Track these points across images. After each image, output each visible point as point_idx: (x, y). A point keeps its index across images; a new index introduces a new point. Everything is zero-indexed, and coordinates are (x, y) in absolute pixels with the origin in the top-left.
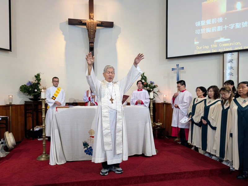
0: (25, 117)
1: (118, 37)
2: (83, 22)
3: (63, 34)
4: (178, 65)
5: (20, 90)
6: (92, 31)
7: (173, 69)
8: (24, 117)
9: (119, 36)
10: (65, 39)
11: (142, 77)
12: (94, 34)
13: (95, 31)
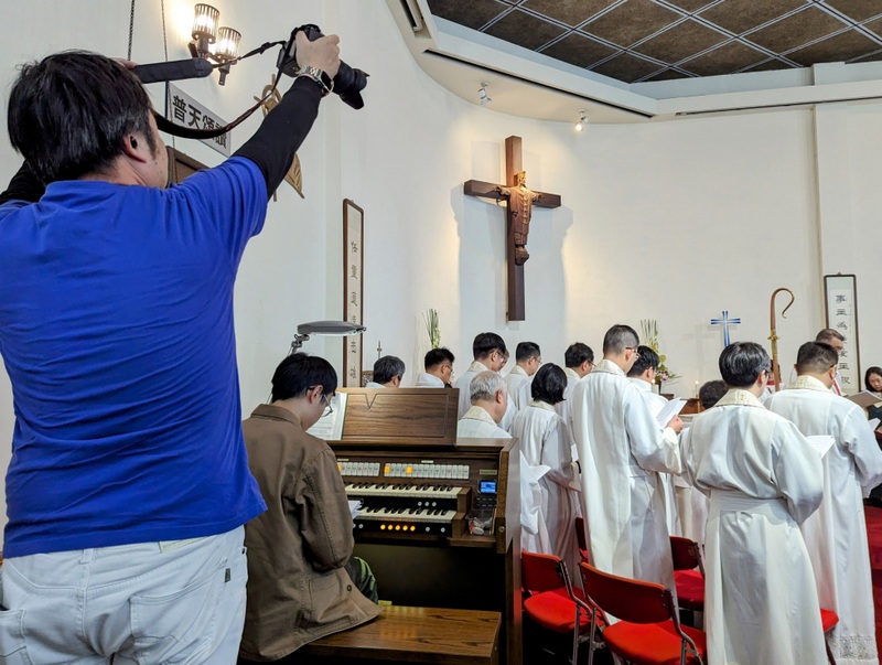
1: (565, 234)
2: (505, 191)
3: (456, 218)
4: (725, 313)
6: (525, 216)
7: (714, 322)
9: (568, 231)
10: (459, 234)
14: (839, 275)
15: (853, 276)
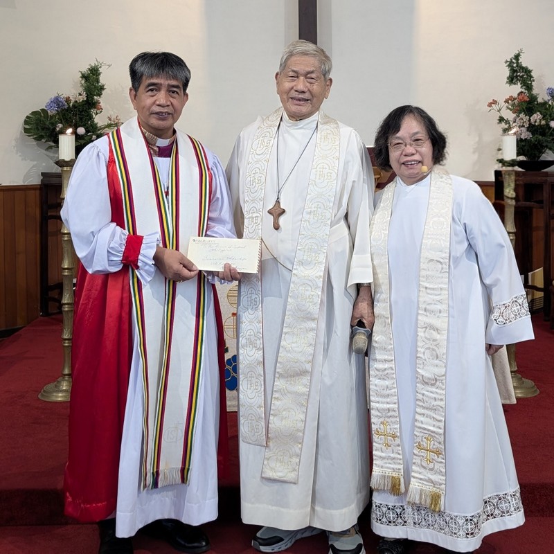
0: (41, 233)
5: (26, 130)
8: (38, 236)
11: (513, 71)
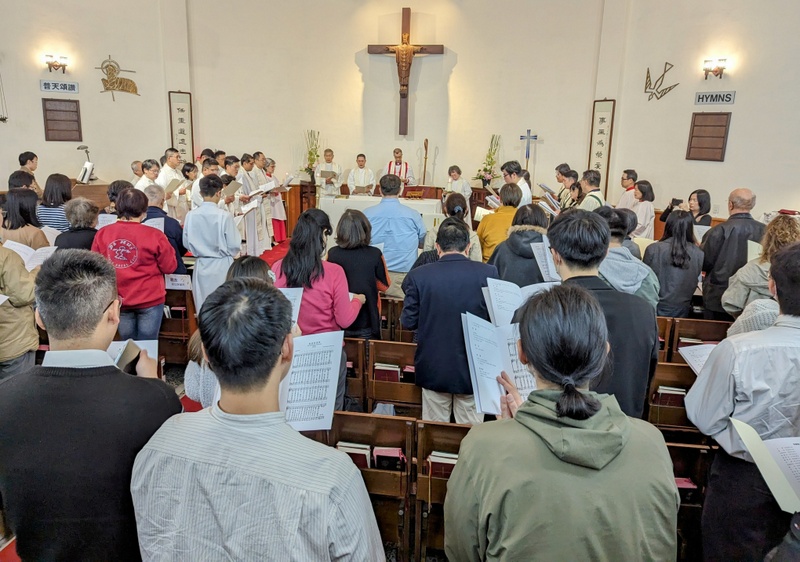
1: (451, 72)
2: (391, 48)
3: (360, 71)
4: (529, 131)
6: (404, 65)
7: (522, 138)
9: (453, 70)
10: (363, 80)
12: (408, 70)
13: (410, 64)
14: (605, 100)
15: (614, 101)
